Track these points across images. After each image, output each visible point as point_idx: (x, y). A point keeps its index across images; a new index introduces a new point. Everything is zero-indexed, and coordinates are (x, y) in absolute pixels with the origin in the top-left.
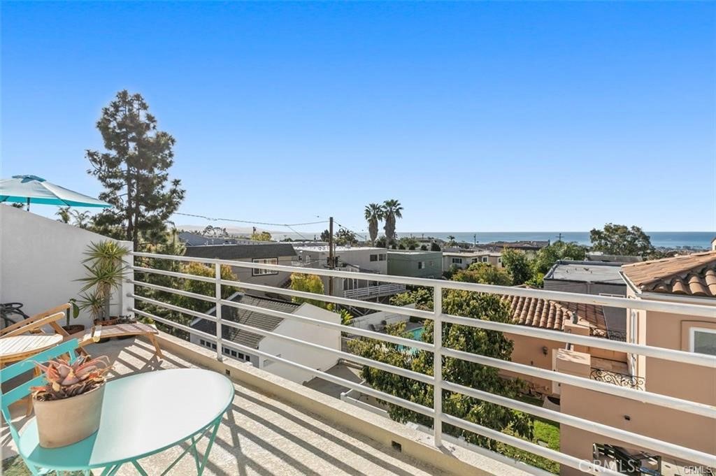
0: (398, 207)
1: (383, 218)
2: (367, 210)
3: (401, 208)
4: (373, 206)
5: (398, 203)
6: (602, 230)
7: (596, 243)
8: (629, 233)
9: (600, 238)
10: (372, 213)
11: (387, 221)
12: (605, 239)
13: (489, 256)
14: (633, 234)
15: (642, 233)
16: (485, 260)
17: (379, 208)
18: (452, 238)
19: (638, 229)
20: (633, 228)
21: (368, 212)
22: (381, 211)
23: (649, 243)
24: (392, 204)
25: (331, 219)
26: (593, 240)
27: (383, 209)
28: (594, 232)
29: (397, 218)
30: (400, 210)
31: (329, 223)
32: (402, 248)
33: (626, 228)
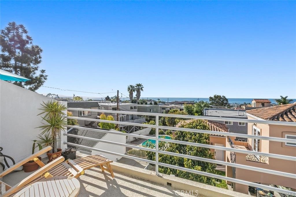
0: (142, 87)
1: (135, 91)
2: (128, 88)
3: (143, 87)
4: (131, 86)
5: (142, 85)
6: (213, 97)
7: (211, 102)
8: (222, 98)
9: (212, 100)
10: (131, 89)
11: (137, 92)
12: (214, 100)
13: (175, 107)
14: (223, 98)
15: (226, 98)
16: (174, 108)
17: (133, 87)
18: (159, 100)
19: (224, 97)
20: (223, 96)
21: (129, 88)
22: (134, 88)
23: (228, 102)
24: (139, 85)
25: (118, 91)
26: (210, 100)
27: (135, 87)
28: (211, 98)
29: (141, 91)
30: (143, 88)
31: (117, 93)
32: (142, 103)
33: (220, 96)
